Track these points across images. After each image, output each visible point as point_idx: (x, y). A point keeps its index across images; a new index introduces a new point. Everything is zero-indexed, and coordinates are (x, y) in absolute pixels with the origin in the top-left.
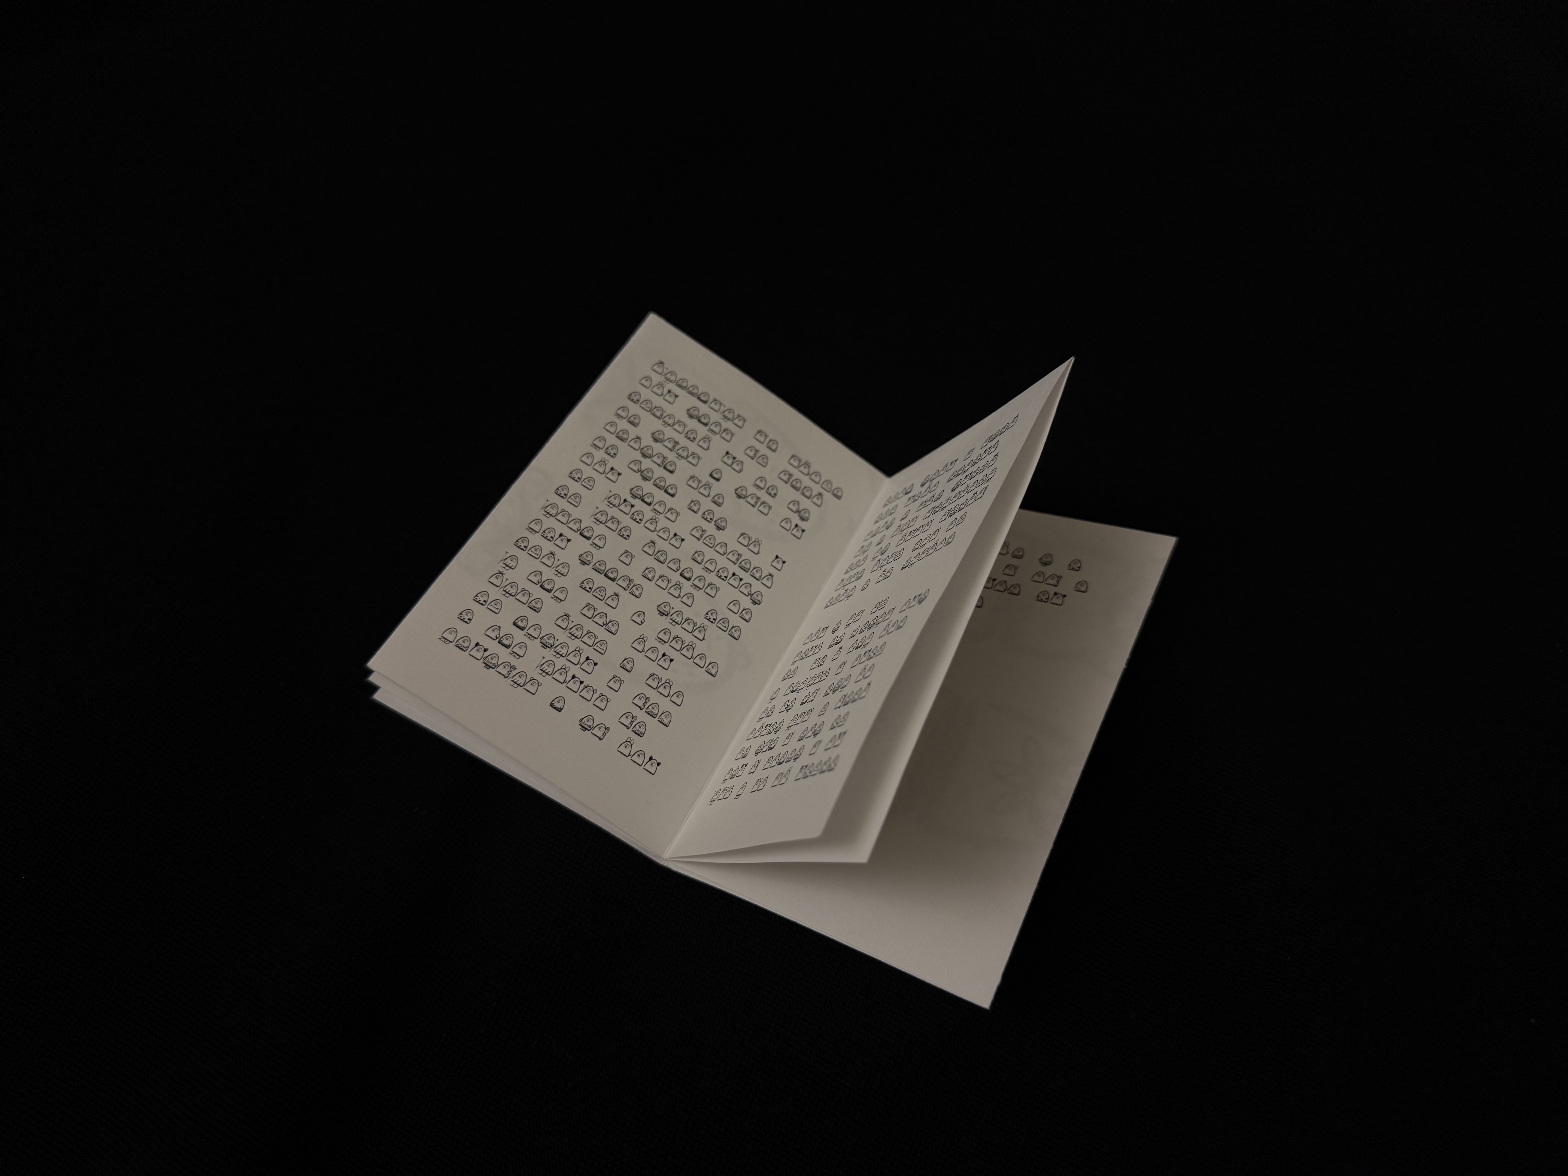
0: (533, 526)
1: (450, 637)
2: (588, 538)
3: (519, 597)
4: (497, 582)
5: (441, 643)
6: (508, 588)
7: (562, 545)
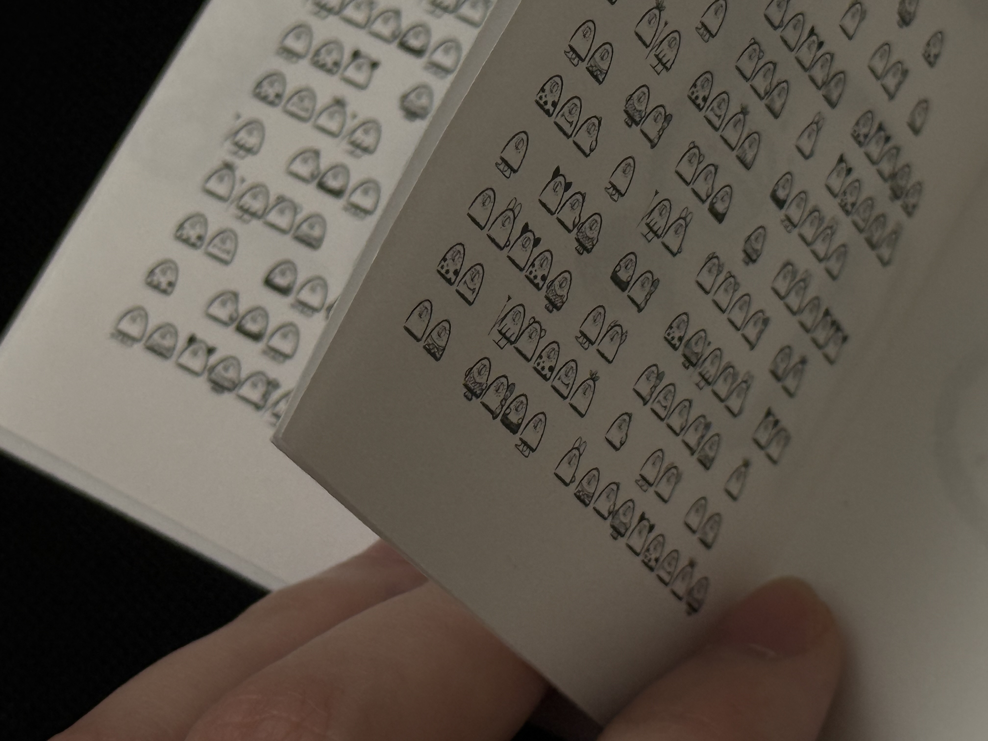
0: (291, 43)
1: (134, 330)
2: (418, 53)
3: (273, 217)
4: (221, 189)
5: (114, 345)
6: (247, 201)
7: (360, 77)
